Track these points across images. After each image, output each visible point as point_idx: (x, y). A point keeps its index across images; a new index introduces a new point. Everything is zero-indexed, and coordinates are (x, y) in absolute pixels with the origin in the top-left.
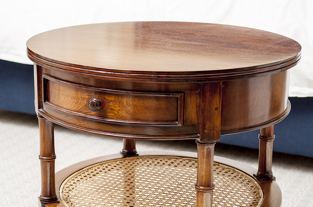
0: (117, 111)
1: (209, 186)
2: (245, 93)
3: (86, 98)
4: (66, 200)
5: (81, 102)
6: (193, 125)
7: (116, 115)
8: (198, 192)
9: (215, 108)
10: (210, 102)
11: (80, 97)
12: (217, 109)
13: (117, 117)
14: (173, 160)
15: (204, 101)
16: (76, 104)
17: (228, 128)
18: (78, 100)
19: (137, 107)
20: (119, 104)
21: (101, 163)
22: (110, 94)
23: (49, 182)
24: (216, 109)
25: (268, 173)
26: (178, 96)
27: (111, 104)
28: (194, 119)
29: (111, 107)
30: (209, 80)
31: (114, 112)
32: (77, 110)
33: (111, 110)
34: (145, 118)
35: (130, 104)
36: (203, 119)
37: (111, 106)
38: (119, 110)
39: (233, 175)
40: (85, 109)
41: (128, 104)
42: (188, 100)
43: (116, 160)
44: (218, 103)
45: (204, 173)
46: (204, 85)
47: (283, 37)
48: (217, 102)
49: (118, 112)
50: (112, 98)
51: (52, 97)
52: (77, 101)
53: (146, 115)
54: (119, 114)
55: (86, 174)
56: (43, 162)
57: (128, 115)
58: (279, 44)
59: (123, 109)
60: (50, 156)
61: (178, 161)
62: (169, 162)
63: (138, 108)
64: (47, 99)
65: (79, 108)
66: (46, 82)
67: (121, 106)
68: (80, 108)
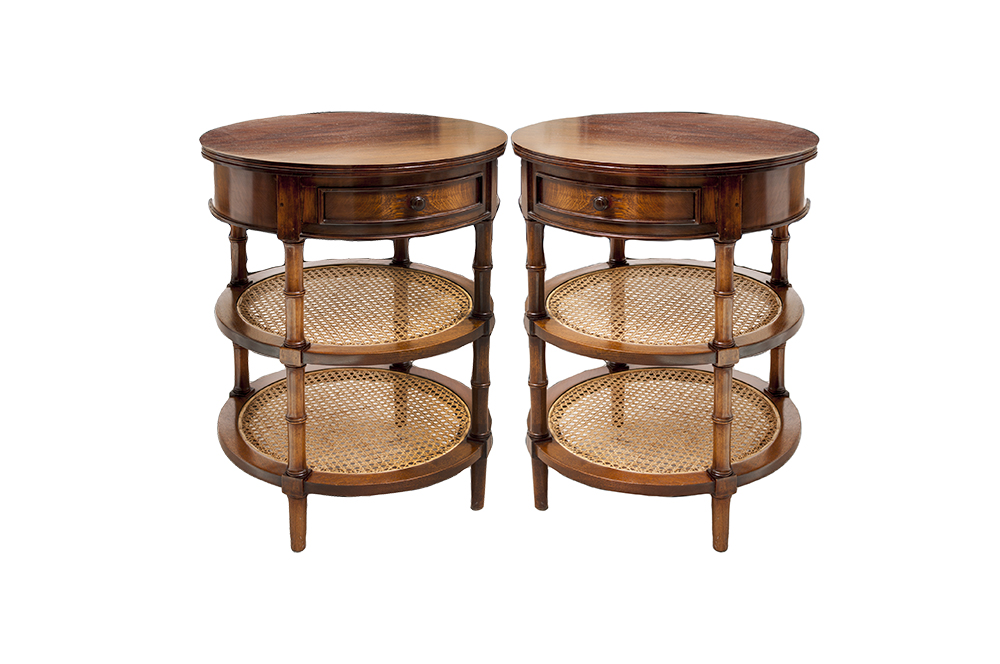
0: (626, 210)
1: (729, 290)
2: (762, 189)
3: (590, 197)
4: (556, 315)
5: (583, 201)
6: (712, 223)
7: (625, 214)
8: (717, 298)
9: (735, 204)
10: (730, 197)
11: (582, 196)
12: (737, 204)
14: (670, 269)
15: (723, 197)
16: (577, 204)
17: (749, 226)
18: (580, 199)
20: (628, 202)
21: (588, 275)
22: (618, 192)
23: (537, 295)
25: (783, 279)
26: (695, 191)
27: (619, 203)
28: (712, 216)
30: (729, 173)
31: (623, 211)
32: (579, 210)
33: (620, 208)
35: (641, 201)
36: (722, 215)
38: (628, 209)
39: (743, 283)
40: (589, 209)
42: (706, 196)
43: (603, 271)
45: (723, 276)
46: (724, 179)
47: (795, 127)
48: (737, 197)
50: (621, 196)
51: (545, 197)
52: (578, 200)
53: (659, 213)
54: (629, 213)
55: (572, 287)
56: (531, 273)
58: (794, 134)
59: (633, 207)
60: (539, 265)
61: (677, 270)
62: (666, 271)
63: (650, 206)
64: (540, 199)
66: (539, 180)
67: (630, 203)
68: (582, 208)
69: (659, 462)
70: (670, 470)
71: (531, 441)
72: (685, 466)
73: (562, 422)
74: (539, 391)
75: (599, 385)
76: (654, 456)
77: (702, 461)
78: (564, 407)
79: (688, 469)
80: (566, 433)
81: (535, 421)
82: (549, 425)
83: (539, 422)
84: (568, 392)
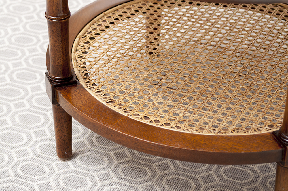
69: (211, 118)
70: (225, 130)
71: (50, 86)
72: (244, 124)
73: (89, 59)
74: (59, 25)
75: (133, 11)
76: (204, 109)
77: (264, 118)
78: (92, 38)
79: (248, 128)
80: (94, 74)
81: (54, 61)
82: (74, 63)
83: (60, 63)
84: (94, 20)
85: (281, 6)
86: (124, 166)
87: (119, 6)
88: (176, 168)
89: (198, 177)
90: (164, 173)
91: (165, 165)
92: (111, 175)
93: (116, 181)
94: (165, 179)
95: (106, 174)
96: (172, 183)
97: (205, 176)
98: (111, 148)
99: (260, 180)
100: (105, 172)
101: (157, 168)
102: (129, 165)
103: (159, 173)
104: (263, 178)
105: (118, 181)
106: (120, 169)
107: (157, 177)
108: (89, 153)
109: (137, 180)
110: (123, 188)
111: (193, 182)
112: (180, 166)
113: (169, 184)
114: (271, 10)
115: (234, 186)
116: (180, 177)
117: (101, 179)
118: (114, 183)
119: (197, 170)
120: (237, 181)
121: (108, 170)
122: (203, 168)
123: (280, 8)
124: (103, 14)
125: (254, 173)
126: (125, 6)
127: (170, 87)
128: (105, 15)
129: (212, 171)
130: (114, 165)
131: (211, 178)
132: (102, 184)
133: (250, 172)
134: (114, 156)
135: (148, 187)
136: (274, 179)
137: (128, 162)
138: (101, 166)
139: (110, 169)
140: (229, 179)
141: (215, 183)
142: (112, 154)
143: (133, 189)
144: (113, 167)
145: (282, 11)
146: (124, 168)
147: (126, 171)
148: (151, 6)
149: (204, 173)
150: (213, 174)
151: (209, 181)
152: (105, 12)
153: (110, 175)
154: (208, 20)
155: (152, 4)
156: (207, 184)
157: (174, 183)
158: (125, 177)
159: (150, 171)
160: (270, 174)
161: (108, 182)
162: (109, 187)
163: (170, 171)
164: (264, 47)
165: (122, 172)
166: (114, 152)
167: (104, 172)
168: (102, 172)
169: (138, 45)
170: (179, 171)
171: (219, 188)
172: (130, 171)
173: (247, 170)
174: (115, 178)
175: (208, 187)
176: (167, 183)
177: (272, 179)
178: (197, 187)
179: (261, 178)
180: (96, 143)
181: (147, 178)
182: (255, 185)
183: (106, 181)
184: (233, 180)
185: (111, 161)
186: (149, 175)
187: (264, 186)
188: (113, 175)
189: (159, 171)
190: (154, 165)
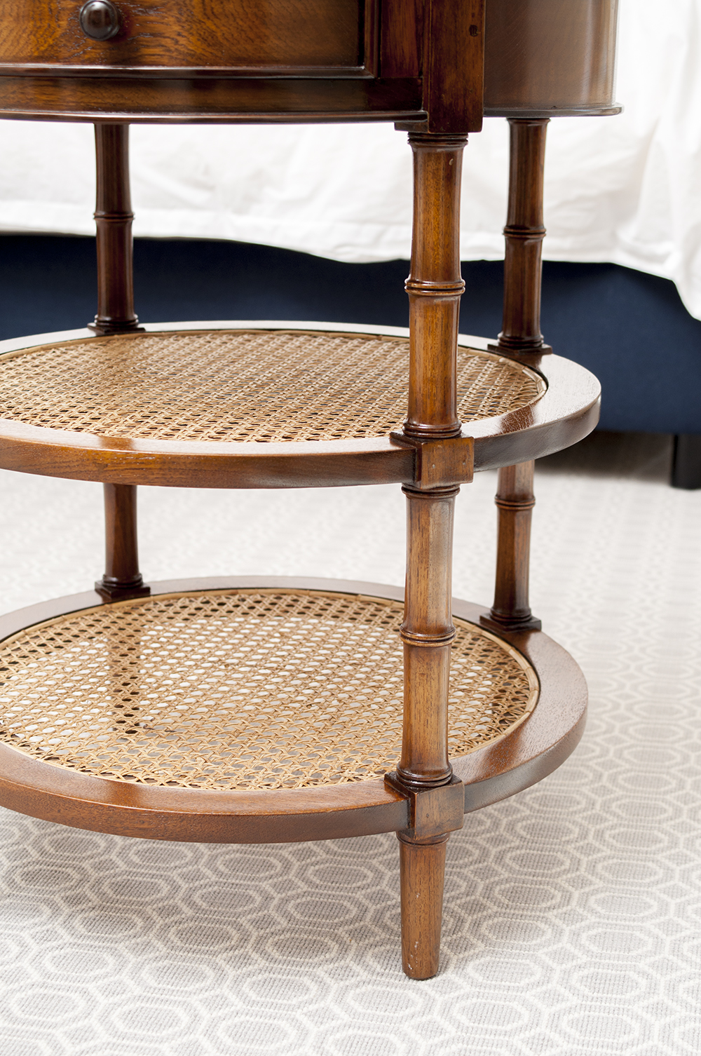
0: (173, 39)
1: (449, 277)
3: (67, 9)
5: (49, 26)
6: (407, 80)
7: (169, 51)
9: (468, 28)
10: (456, 6)
11: (47, 10)
12: (473, 29)
13: (171, 57)
16: (32, 37)
18: (41, 20)
19: (238, 20)
20: (181, 14)
24: (470, 29)
27: (151, 18)
28: (408, 60)
29: (151, 25)
31: (163, 43)
32: (36, 54)
33: (153, 35)
34: (262, 55)
35: (215, 11)
36: (436, 57)
37: (152, 22)
38: (179, 34)
40: (65, 45)
41: (209, 12)
44: (476, 11)
48: (474, 6)
49: (177, 42)
52: (35, 26)
53: (265, 45)
54: (179, 47)
57: (209, 50)
59: (192, 28)
63: (241, 23)
65: (42, 48)
67: (184, 19)
68: (46, 45)
69: (259, 768)
70: (290, 783)
72: (327, 773)
76: (244, 756)
77: (367, 762)
79: (335, 777)
84: (5, 641)
85: (378, 604)
86: (85, 916)
87: (53, 620)
88: (196, 911)
89: (242, 920)
90: (171, 920)
91: (171, 908)
92: (59, 932)
93: (71, 940)
94: (173, 930)
95: (48, 931)
96: (189, 934)
97: (257, 919)
98: (56, 888)
99: (369, 915)
100: (45, 928)
101: (155, 913)
102: (96, 913)
103: (160, 922)
104: (377, 911)
105: (76, 941)
106: (76, 921)
107: (158, 927)
108: (8, 900)
109: (115, 936)
110: (86, 951)
111: (232, 929)
112: (203, 907)
113: (183, 936)
114: (355, 616)
115: (319, 929)
116: (204, 925)
117: (38, 941)
118: (67, 945)
119: (240, 910)
120: (324, 920)
121: (51, 925)
122: (252, 905)
123: (376, 605)
124: (22, 633)
125: (357, 906)
126: (65, 620)
127: (171, 729)
128: (26, 634)
129: (271, 909)
130: (64, 915)
131: (270, 920)
132: (42, 947)
133: (349, 904)
134: (62, 902)
135: (140, 945)
136: (399, 910)
137: (94, 908)
138: (37, 920)
139: (56, 923)
140: (306, 918)
141: (279, 927)
142: (57, 898)
143: (109, 950)
144: (61, 919)
145: (380, 610)
146: (85, 918)
147: (90, 923)
148: (119, 618)
149: (255, 914)
150: (273, 914)
151: (266, 926)
152: (27, 630)
153: (56, 932)
154: (235, 631)
155: (121, 614)
156: (263, 931)
157: (194, 935)
158: (90, 934)
159: (140, 920)
160: (389, 903)
161: (55, 944)
162: (57, 951)
163: (183, 916)
164: (351, 662)
165: (82, 926)
166: (63, 895)
167: (43, 929)
168: (38, 929)
169: (99, 674)
170: (202, 915)
171: (289, 934)
172: (98, 923)
173: (341, 902)
174: (69, 937)
175: (265, 935)
176: (179, 935)
177: (394, 912)
178: (241, 937)
179: (372, 911)
180: (23, 884)
181: (136, 931)
182: (362, 923)
183: (49, 943)
184: (315, 920)
185: (56, 910)
186: (139, 927)
187: (379, 923)
188: (63, 932)
189: (159, 918)
190: (149, 909)
